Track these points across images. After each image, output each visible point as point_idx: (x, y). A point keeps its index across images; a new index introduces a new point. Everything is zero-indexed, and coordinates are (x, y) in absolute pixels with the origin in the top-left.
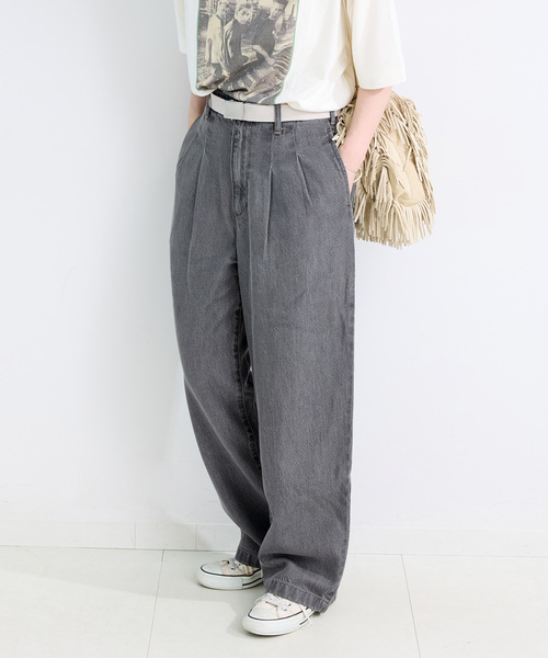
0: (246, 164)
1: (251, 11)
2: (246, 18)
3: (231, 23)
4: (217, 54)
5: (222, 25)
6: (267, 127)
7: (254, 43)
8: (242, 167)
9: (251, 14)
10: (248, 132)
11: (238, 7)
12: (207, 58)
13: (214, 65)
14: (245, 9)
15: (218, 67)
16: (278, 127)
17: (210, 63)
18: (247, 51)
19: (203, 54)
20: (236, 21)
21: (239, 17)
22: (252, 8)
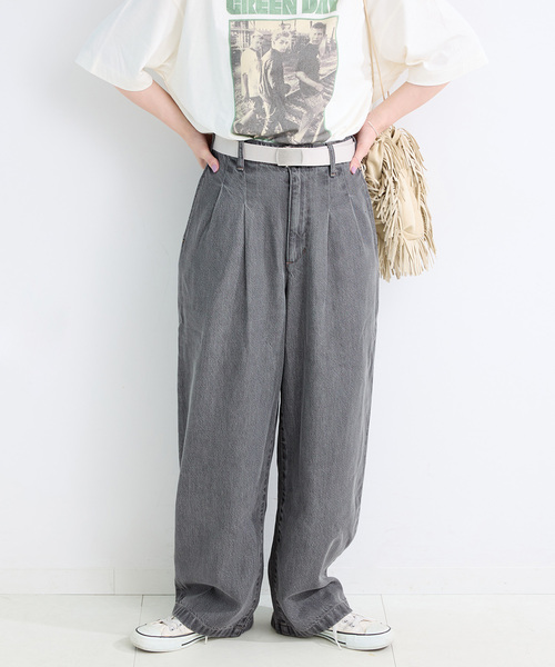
0: (305, 210)
1: (289, 39)
2: (285, 46)
3: (269, 52)
4: (255, 87)
5: (259, 56)
6: (324, 170)
7: (298, 70)
8: (302, 214)
9: (290, 42)
10: (305, 178)
11: (274, 37)
12: (244, 93)
13: (253, 99)
14: (283, 38)
15: (258, 101)
16: (333, 170)
17: (247, 98)
18: (290, 79)
19: (240, 90)
20: (274, 51)
21: (277, 46)
22: (291, 36)
